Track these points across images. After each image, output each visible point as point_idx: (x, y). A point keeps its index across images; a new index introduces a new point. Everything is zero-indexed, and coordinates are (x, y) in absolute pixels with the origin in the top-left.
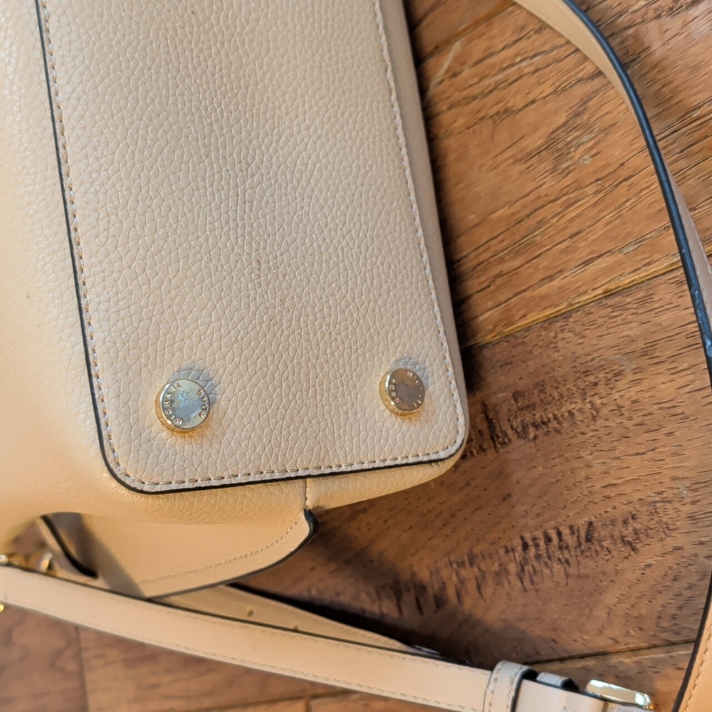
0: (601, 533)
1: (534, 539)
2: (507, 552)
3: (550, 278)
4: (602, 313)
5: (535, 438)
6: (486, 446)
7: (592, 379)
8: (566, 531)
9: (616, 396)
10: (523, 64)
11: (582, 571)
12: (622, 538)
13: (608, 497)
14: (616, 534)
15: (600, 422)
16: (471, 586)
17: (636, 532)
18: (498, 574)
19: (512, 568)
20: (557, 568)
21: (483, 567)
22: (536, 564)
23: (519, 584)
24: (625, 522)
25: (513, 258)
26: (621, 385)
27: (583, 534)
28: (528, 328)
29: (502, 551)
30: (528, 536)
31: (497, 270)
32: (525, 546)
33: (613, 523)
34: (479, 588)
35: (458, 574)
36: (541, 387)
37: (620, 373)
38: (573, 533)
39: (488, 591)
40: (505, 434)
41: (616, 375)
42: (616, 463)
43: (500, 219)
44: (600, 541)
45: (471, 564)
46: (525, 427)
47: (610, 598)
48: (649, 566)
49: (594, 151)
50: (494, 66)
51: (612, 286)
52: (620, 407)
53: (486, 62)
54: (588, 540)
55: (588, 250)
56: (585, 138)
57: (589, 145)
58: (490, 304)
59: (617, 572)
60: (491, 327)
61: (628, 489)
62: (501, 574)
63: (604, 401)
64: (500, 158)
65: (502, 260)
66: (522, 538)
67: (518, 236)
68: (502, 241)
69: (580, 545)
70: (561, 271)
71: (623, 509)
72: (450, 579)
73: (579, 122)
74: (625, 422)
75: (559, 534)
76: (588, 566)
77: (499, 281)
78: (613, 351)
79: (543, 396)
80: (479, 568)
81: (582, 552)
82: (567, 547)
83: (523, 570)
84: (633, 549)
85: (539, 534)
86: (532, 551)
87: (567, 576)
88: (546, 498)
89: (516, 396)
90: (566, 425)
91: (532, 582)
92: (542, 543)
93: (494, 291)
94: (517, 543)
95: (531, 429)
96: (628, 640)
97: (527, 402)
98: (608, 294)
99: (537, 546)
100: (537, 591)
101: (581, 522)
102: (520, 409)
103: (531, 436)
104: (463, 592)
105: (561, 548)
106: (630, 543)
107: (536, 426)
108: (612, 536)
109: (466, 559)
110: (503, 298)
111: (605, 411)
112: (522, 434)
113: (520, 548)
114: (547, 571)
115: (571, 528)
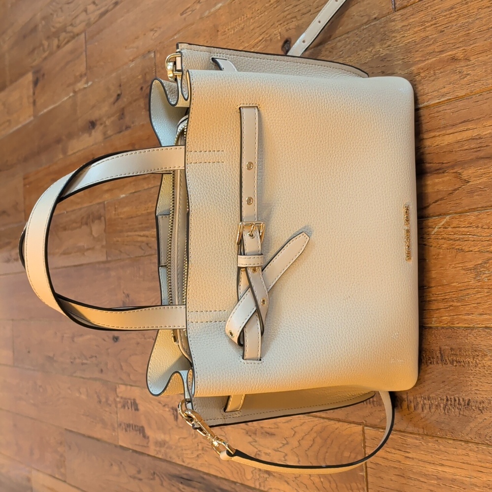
0: (472, 404)
1: (451, 399)
2: (441, 400)
3: (469, 314)
4: (484, 333)
5: (456, 366)
6: (439, 362)
7: (477, 353)
8: (461, 400)
9: (484, 362)
10: (470, 236)
11: (465, 414)
12: (479, 408)
13: (476, 393)
14: (477, 406)
15: (477, 368)
16: (427, 406)
17: (483, 407)
18: (437, 406)
19: (442, 405)
20: (457, 410)
21: (432, 402)
22: (450, 407)
23: (444, 411)
24: (480, 403)
25: (457, 302)
26: (486, 359)
27: (467, 402)
28: (459, 328)
29: (439, 399)
30: (448, 397)
31: (451, 303)
32: (447, 400)
33: (477, 402)
34: (430, 408)
35: (423, 401)
36: (460, 349)
37: (486, 355)
38: (463, 401)
39: (433, 410)
40: (446, 361)
41: (485, 355)
42: (480, 383)
43: (455, 286)
44: (472, 406)
45: (428, 400)
46: (453, 361)
47: (472, 425)
48: (485, 419)
49: (489, 278)
50: (460, 231)
51: (488, 325)
52: (484, 366)
53: (457, 229)
54: (468, 404)
55: (482, 310)
56: (487, 272)
57: (488, 275)
58: (447, 314)
59: (475, 418)
60: (446, 322)
61: (483, 393)
62: (438, 406)
63: (480, 362)
64: (457, 265)
65: (453, 301)
66: (447, 397)
67: (460, 295)
68: (454, 294)
69: (465, 405)
70: (473, 314)
71: (480, 399)
72: (421, 402)
73: (485, 266)
74: (485, 372)
75: (459, 400)
76: (467, 413)
77: (451, 308)
78: (485, 347)
79: (460, 353)
80: (431, 402)
81: (466, 408)
82: (461, 405)
83: (445, 407)
84: (482, 412)
85: (452, 397)
86: (449, 402)
87: (460, 414)
88: (456, 387)
89: (452, 349)
90: (466, 365)
91: (448, 413)
92: (453, 400)
93: (448, 310)
94: (445, 397)
95: (455, 362)
96: (475, 439)
97: (455, 353)
98: (486, 327)
99: (451, 401)
100: (449, 415)
101: (467, 398)
102: (453, 354)
103: (455, 365)
104: (424, 408)
105: (459, 404)
106: (481, 410)
107: (456, 361)
108: (475, 406)
109: (427, 397)
110: (452, 314)
111: (480, 366)
112: (452, 363)
113: (445, 400)
114: (453, 410)
115: (463, 399)
